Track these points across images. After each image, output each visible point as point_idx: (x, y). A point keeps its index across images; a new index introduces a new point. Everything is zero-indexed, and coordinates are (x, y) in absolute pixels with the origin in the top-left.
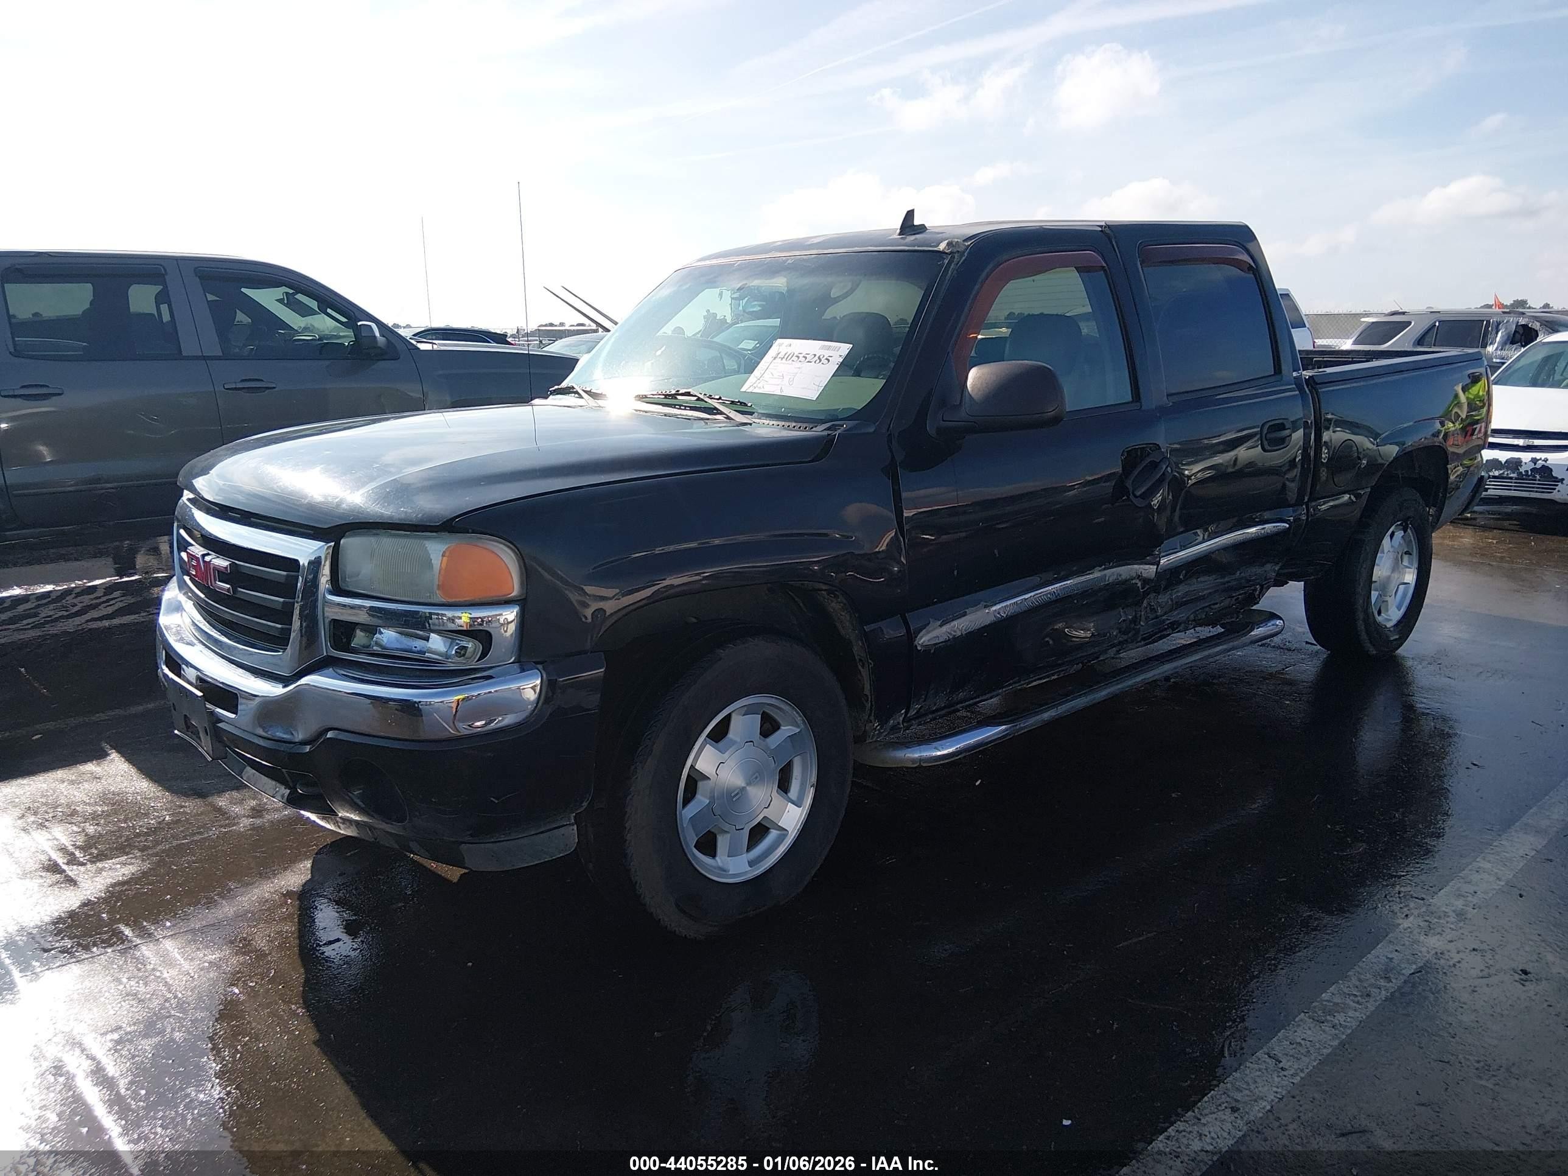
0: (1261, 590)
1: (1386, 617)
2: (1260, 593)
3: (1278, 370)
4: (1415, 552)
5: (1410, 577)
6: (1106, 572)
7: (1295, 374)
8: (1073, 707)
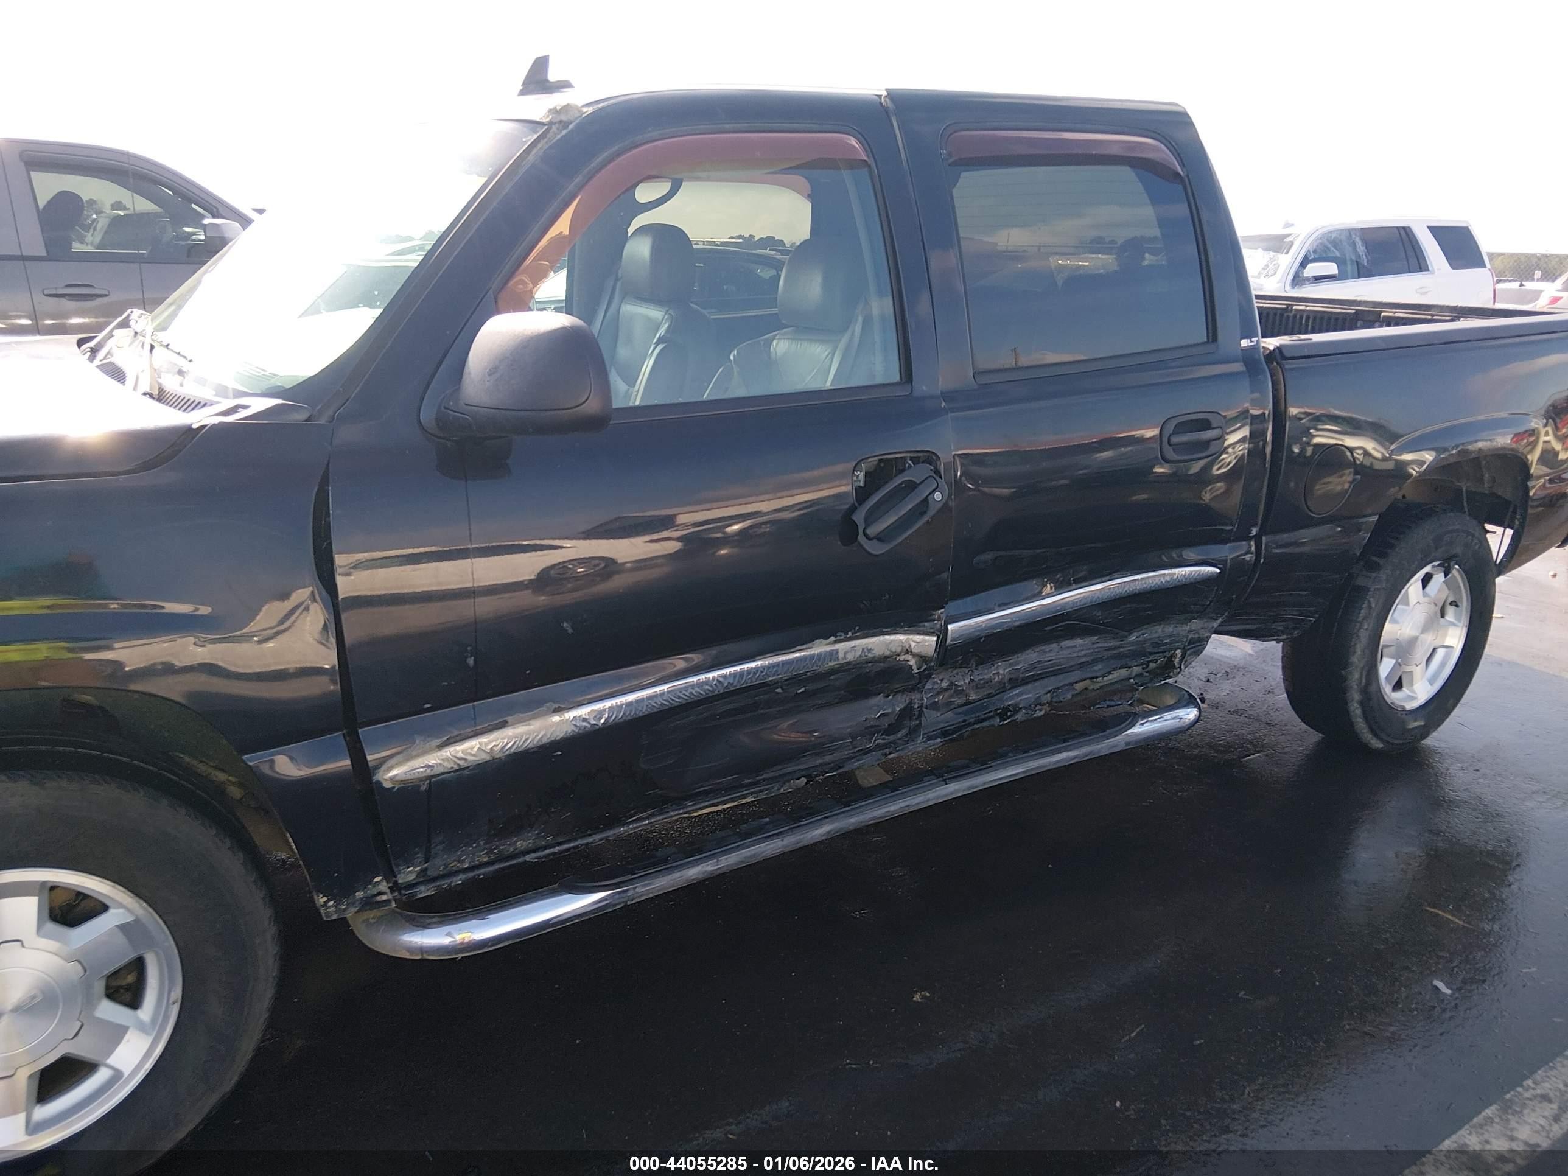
0: (1183, 656)
1: (1410, 694)
2: (1181, 661)
3: (1213, 335)
4: (1465, 603)
5: (1455, 638)
6: (838, 646)
7: (1244, 343)
8: (754, 855)
